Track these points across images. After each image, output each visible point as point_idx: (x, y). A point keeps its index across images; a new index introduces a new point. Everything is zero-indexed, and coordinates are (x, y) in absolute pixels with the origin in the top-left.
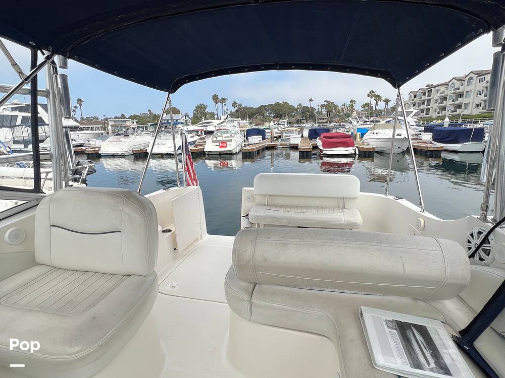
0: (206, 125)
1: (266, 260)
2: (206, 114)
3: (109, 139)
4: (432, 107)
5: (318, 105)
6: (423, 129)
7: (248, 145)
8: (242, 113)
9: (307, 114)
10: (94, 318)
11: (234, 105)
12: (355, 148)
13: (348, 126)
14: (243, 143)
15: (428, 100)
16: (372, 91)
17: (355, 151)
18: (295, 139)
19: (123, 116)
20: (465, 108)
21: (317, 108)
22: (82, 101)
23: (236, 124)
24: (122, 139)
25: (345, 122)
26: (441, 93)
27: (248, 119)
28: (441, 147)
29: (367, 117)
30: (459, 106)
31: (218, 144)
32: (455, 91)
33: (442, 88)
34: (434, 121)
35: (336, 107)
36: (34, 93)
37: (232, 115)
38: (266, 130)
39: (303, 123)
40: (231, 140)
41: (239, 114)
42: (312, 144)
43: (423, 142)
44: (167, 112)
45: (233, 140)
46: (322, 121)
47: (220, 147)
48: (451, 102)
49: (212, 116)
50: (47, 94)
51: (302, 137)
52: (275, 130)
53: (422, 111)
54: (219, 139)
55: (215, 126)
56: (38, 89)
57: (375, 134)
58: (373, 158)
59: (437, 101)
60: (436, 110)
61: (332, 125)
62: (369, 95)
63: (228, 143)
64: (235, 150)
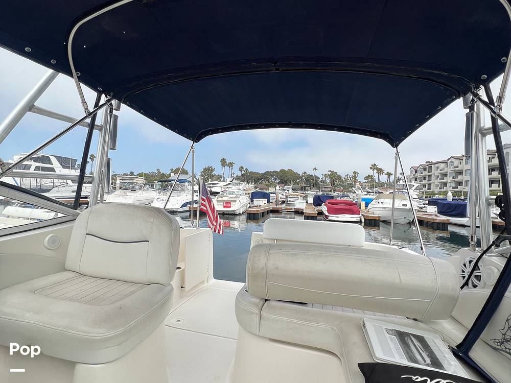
0: (211, 186)
1: (277, 268)
2: (213, 176)
3: (115, 193)
4: (434, 183)
5: (323, 174)
6: (427, 203)
7: (253, 207)
8: (248, 177)
9: (311, 182)
10: (120, 308)
11: (241, 169)
12: (360, 215)
13: (351, 195)
14: (249, 205)
15: (429, 176)
16: (375, 165)
17: (361, 219)
18: (300, 204)
19: (132, 173)
20: (466, 185)
21: (321, 177)
22: (95, 157)
23: (241, 187)
24: (128, 194)
25: (349, 192)
26: (441, 170)
27: (253, 183)
28: (447, 220)
29: (370, 188)
30: (460, 183)
31: (222, 204)
32: (454, 169)
33: (442, 166)
34: (436, 196)
35: (339, 177)
36: (92, 126)
37: (238, 178)
38: (271, 195)
39: (307, 190)
40: (235, 201)
42: (317, 210)
43: (428, 215)
44: (175, 172)
45: (238, 201)
46: (326, 189)
47: (224, 207)
48: (451, 179)
49: (219, 178)
50: (100, 128)
51: (307, 202)
52: (280, 196)
53: (424, 186)
54: (224, 199)
55: (221, 187)
56: (96, 124)
57: (380, 203)
58: (379, 226)
59: (437, 177)
60: (437, 186)
61: (335, 194)
62: (371, 168)
63: (232, 203)
64: (239, 210)
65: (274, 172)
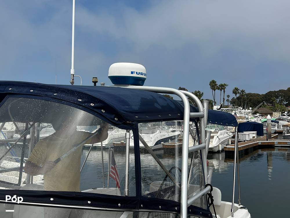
8: (244, 100)
41: (241, 101)
64: (217, 148)
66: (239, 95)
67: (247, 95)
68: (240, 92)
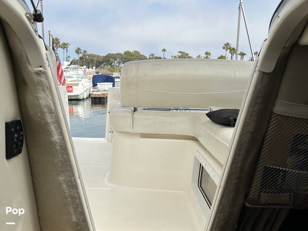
5: (172, 56)
7: (97, 91)
8: (87, 60)
11: (78, 51)
16: (228, 44)
23: (80, 71)
27: (94, 68)
40: (77, 85)
41: (83, 62)
45: (80, 85)
62: (224, 48)
63: (74, 87)
64: (82, 95)
65: (118, 54)
66: (82, 55)
67: (89, 56)
68: (82, 52)
